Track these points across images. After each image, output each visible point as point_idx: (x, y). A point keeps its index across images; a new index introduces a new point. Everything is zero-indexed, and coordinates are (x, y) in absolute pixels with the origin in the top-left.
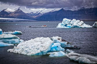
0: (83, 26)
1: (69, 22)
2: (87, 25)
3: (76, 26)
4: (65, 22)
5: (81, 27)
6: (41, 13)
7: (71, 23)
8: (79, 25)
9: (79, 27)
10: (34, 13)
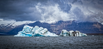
0: (46, 35)
1: (31, 30)
2: (52, 33)
3: (38, 34)
4: (26, 30)
5: (43, 35)
6: (13, 26)
7: (33, 31)
8: (42, 33)
9: (41, 35)
10: (5, 25)
